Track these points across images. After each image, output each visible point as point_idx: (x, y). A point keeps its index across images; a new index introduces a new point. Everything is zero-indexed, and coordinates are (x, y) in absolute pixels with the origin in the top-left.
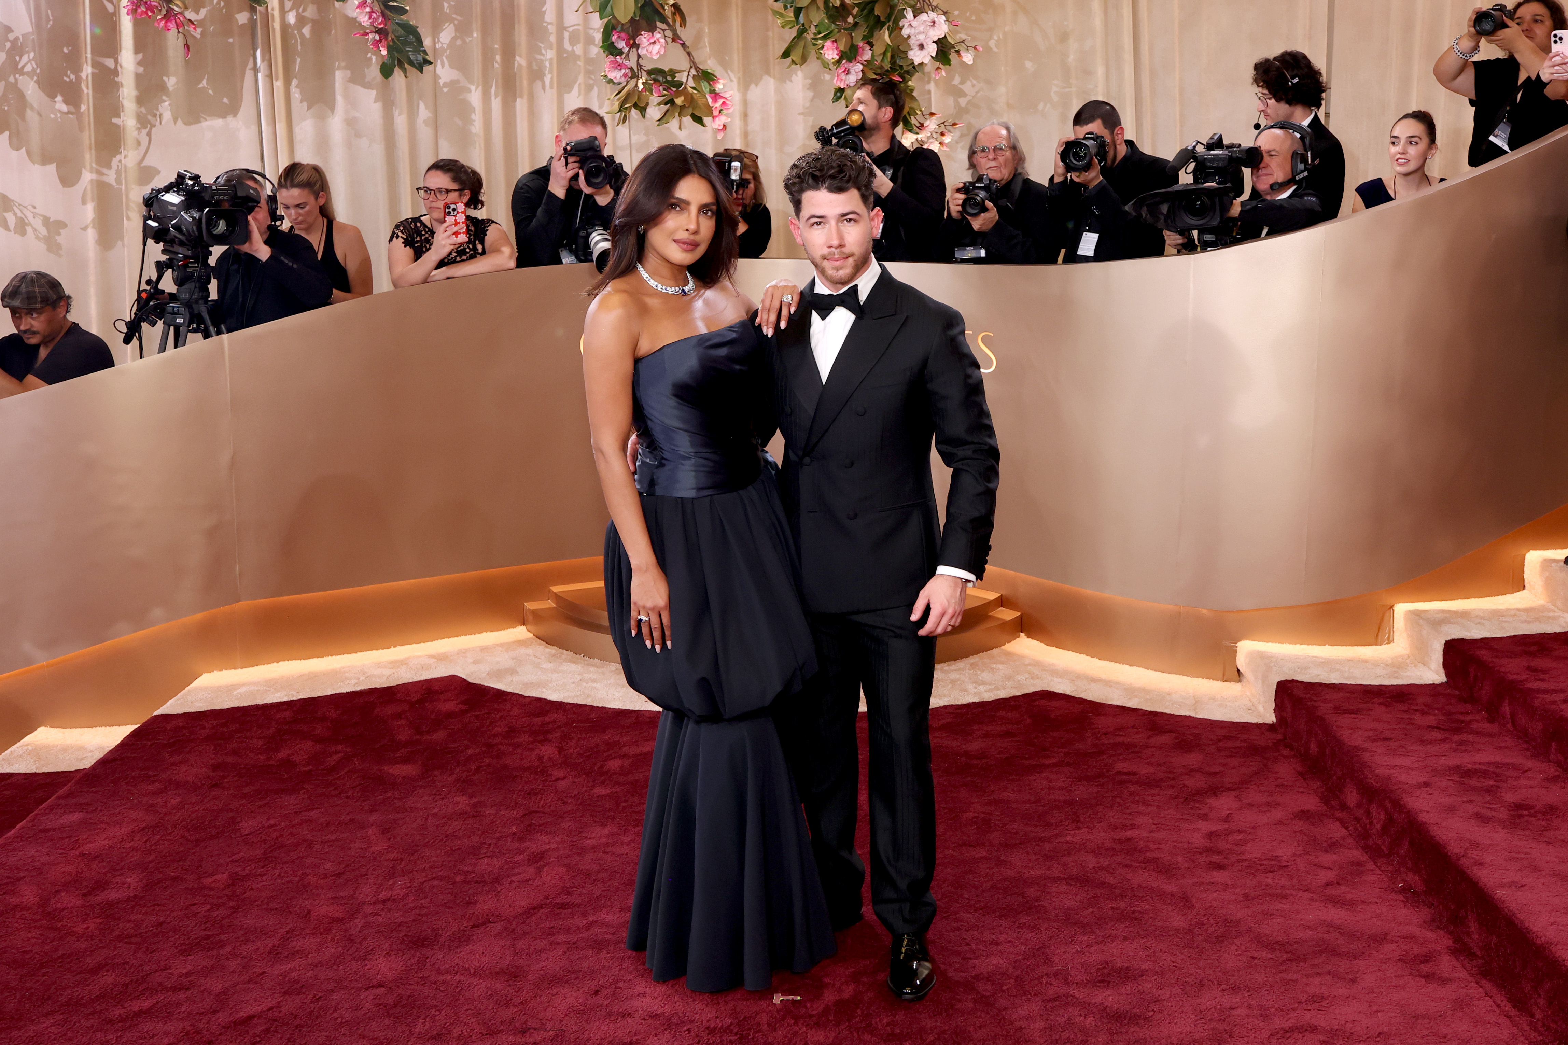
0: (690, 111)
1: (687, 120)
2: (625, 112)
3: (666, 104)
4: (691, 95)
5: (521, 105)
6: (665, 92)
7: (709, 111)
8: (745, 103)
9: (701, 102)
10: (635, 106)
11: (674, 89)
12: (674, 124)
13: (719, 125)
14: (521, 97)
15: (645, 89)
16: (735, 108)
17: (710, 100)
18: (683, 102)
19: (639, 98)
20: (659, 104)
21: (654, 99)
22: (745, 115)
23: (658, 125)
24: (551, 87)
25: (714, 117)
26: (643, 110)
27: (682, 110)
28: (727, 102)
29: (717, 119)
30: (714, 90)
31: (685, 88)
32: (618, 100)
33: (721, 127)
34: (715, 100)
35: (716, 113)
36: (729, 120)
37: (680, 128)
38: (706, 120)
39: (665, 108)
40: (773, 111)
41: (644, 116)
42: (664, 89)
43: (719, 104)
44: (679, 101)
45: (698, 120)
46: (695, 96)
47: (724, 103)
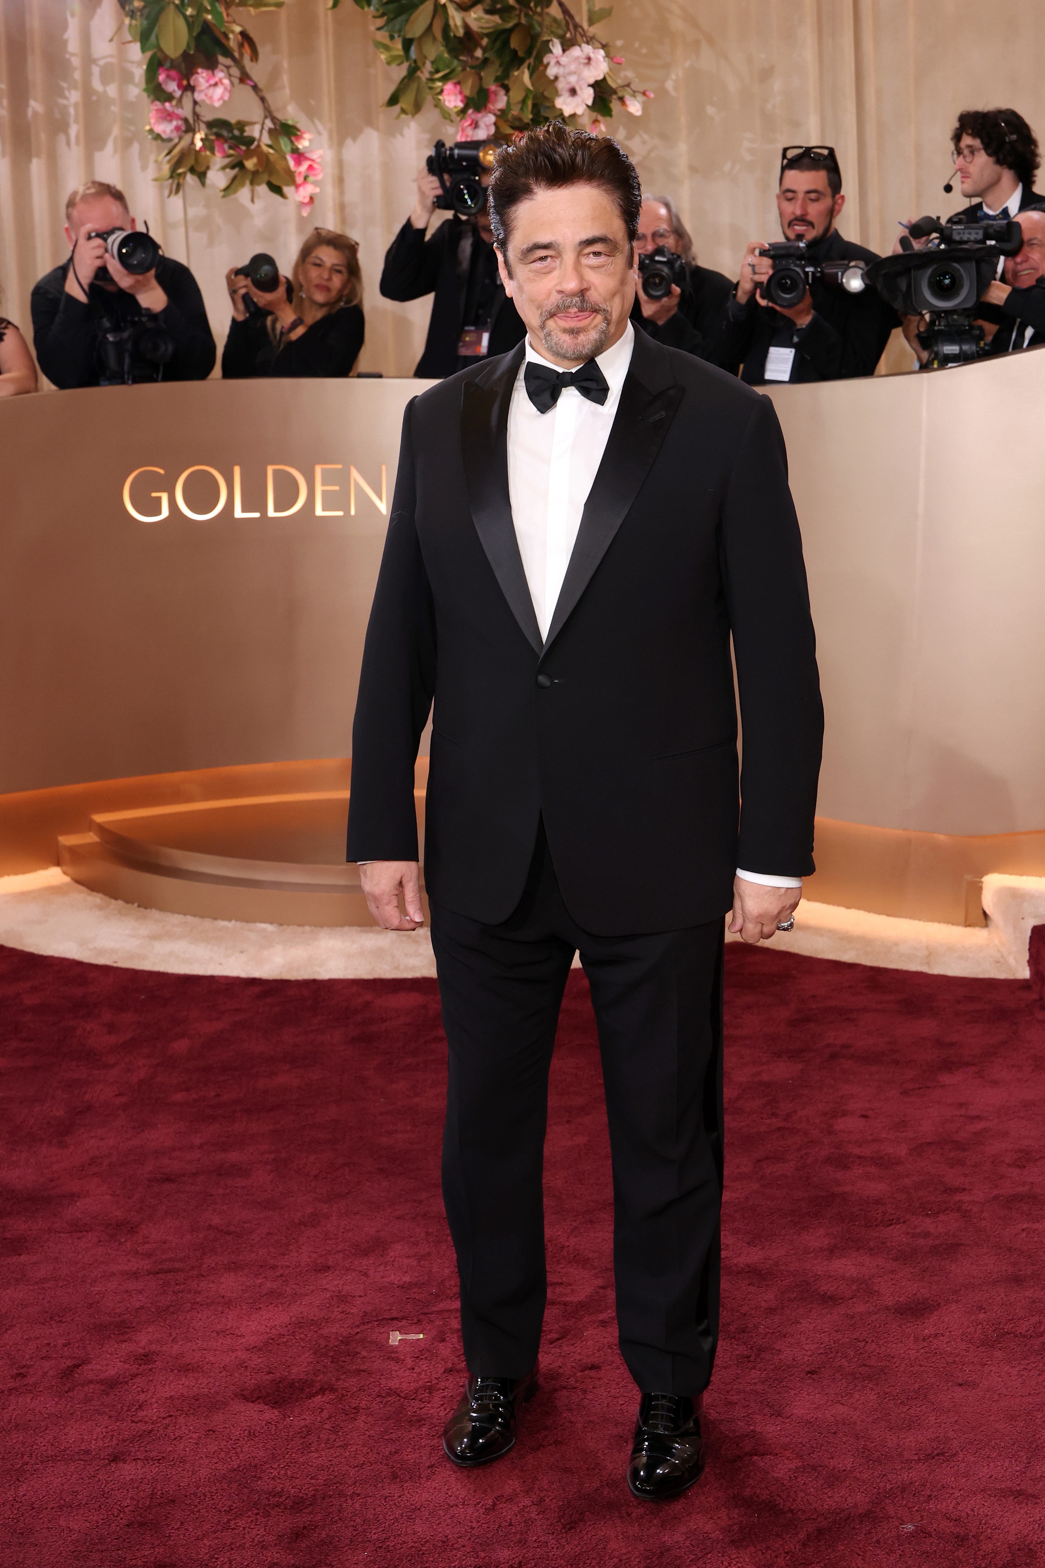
0: (266, 177)
1: (263, 189)
2: (179, 180)
3: (233, 167)
4: (267, 155)
5: (37, 167)
6: (231, 152)
7: (291, 179)
8: (340, 164)
9: (279, 167)
10: (192, 170)
11: (243, 148)
12: (244, 193)
13: (304, 197)
14: (38, 156)
15: (204, 147)
16: (325, 173)
17: (292, 163)
18: (255, 165)
19: (196, 160)
20: (224, 168)
21: (218, 160)
22: (340, 181)
23: (224, 197)
24: (77, 143)
25: (297, 187)
26: (202, 176)
27: (254, 178)
28: (315, 166)
29: (301, 189)
30: (298, 149)
31: (259, 146)
32: (169, 161)
33: (307, 200)
34: (298, 162)
35: (299, 180)
36: (318, 190)
37: (252, 201)
38: (287, 190)
39: (232, 173)
40: (377, 176)
41: (203, 184)
42: (230, 148)
43: (304, 168)
44: (250, 164)
45: (277, 190)
46: (271, 158)
47: (310, 167)
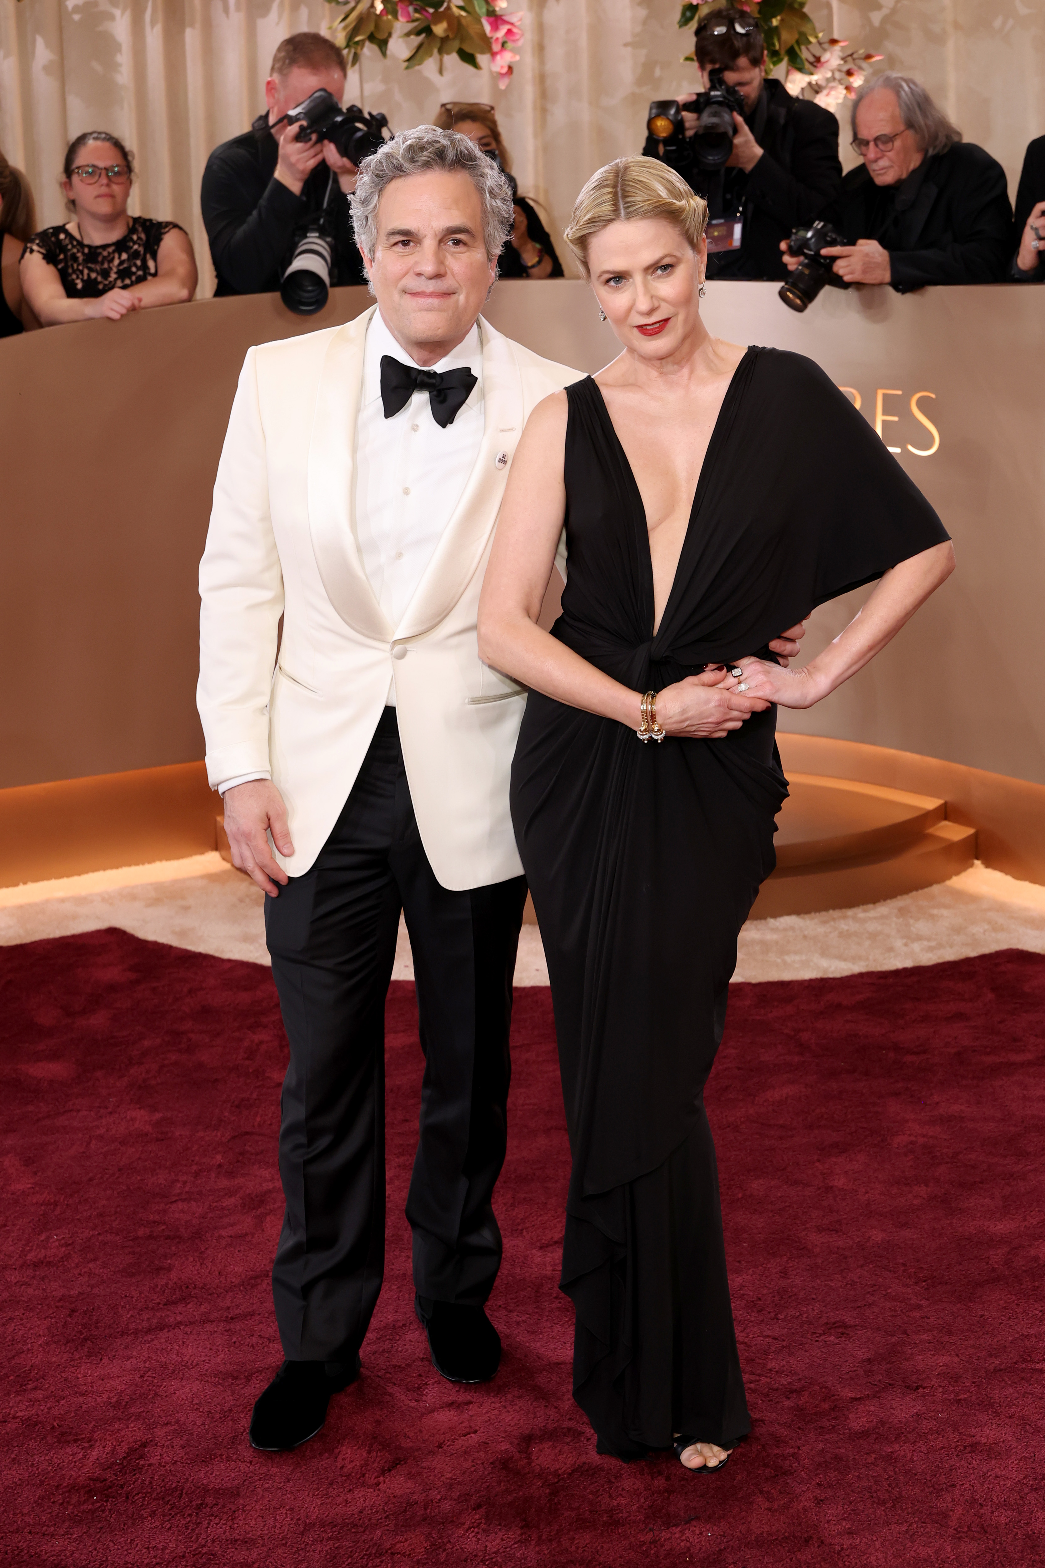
0: (456, 44)
1: (452, 59)
2: (356, 49)
3: (418, 34)
4: (459, 18)
5: (192, 37)
6: (417, 15)
7: (486, 44)
8: (540, 28)
9: (473, 30)
10: (372, 38)
11: (431, 10)
12: (429, 66)
13: (502, 67)
14: (192, 25)
15: (385, 11)
16: (526, 39)
17: (487, 28)
18: (446, 30)
19: (377, 26)
20: (408, 34)
21: (401, 26)
22: (540, 48)
23: (407, 68)
24: (238, 9)
25: (494, 54)
26: (382, 44)
27: (443, 45)
28: (515, 30)
29: (498, 57)
30: (494, 11)
31: (448, 8)
32: (345, 28)
33: (505, 70)
34: (495, 27)
35: (496, 47)
36: (517, 58)
37: (441, 72)
38: (482, 59)
39: (416, 40)
40: (584, 41)
41: (384, 54)
42: (416, 11)
43: (501, 33)
44: (439, 29)
45: (469, 58)
46: (464, 22)
47: (509, 32)
